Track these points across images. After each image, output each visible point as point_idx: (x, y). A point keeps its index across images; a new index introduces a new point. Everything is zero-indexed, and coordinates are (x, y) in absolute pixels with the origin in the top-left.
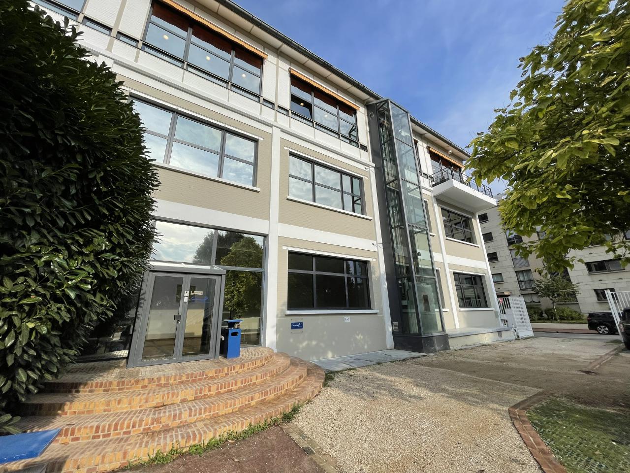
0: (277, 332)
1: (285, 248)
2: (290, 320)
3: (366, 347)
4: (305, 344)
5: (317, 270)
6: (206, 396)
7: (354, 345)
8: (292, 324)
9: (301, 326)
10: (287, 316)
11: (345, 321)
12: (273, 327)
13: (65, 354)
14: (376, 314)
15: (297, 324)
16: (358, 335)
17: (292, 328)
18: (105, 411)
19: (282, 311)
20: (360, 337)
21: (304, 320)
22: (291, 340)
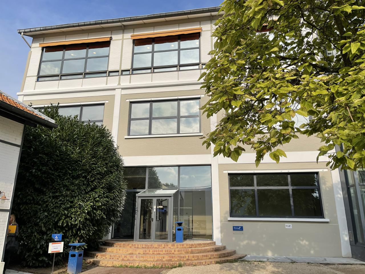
0: (221, 232)
1: (225, 172)
2: (232, 224)
3: (312, 252)
4: (245, 242)
5: (258, 185)
6: (148, 254)
7: (297, 249)
8: (234, 227)
9: (242, 229)
10: (229, 221)
11: (286, 227)
12: (217, 228)
13: (94, 228)
14: (327, 222)
15: (238, 227)
16: (302, 240)
17: (234, 230)
18: (116, 252)
19: (225, 218)
20: (305, 242)
21: (243, 224)
22: (234, 239)
